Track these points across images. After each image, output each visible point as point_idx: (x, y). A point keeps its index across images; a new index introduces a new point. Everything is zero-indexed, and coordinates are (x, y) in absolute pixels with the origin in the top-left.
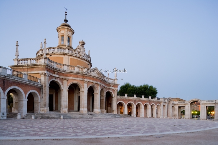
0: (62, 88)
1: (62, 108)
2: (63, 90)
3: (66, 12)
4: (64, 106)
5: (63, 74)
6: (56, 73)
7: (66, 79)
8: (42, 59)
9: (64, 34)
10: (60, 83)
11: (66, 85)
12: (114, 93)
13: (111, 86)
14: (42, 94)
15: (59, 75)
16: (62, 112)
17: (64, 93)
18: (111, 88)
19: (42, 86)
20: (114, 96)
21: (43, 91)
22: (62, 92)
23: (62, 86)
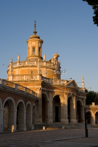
0: (48, 100)
1: (48, 119)
2: (49, 101)
3: (35, 25)
4: (50, 117)
5: (49, 87)
6: (45, 87)
7: (51, 92)
8: (37, 76)
9: (36, 45)
10: (47, 95)
11: (51, 97)
12: (83, 102)
13: (81, 95)
14: (38, 106)
15: (47, 88)
16: (48, 123)
17: (50, 105)
18: (80, 97)
19: (38, 99)
20: (83, 105)
21: (39, 104)
22: (48, 104)
23: (48, 98)
